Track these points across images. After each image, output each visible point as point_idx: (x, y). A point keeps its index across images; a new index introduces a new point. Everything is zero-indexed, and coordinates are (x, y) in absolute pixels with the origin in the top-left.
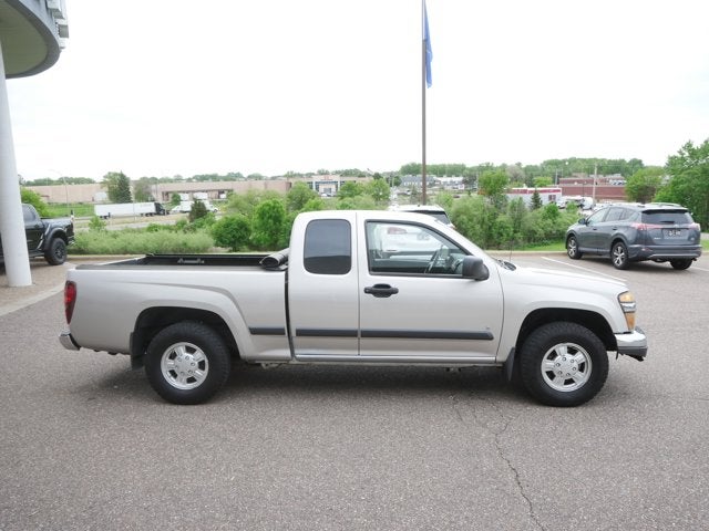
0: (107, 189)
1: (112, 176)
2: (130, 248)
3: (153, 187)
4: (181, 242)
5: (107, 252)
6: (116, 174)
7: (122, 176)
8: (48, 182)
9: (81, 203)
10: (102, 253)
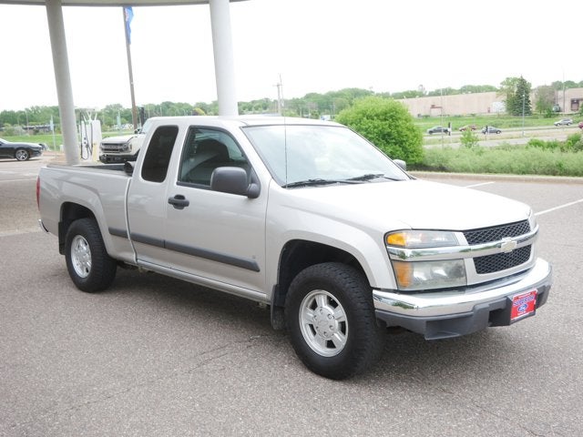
0: (505, 98)
1: (509, 82)
2: (493, 167)
3: (560, 93)
4: (554, 162)
5: (467, 170)
6: (514, 80)
7: (522, 81)
8: (448, 92)
9: (473, 115)
10: (462, 172)
